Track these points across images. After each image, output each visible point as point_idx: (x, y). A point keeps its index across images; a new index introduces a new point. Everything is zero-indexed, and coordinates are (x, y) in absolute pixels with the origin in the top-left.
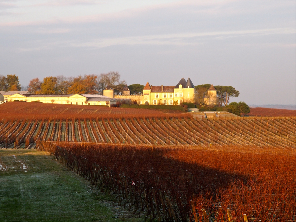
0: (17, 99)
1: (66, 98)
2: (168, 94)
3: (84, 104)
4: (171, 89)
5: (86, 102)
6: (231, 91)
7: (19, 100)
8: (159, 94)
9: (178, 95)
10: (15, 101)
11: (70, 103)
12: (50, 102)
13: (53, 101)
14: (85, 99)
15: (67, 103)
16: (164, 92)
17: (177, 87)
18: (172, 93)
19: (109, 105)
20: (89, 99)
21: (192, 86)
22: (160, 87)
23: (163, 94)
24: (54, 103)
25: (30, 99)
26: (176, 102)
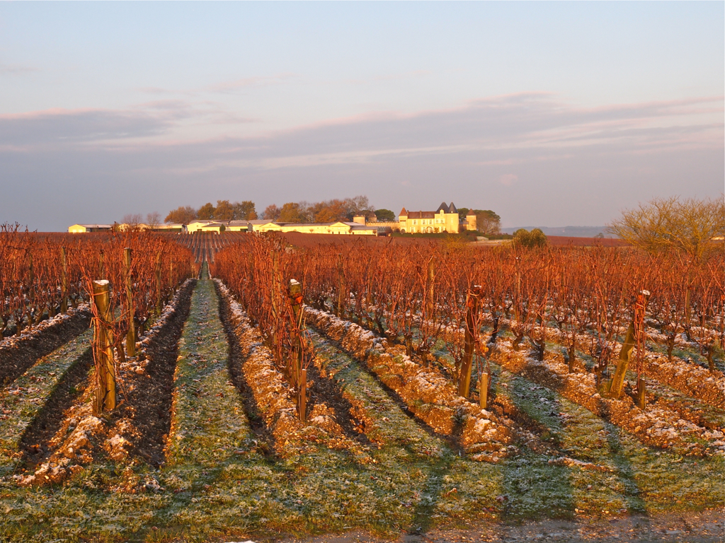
0: (271, 229)
1: (327, 227)
2: (427, 221)
3: (348, 233)
4: (431, 215)
5: (350, 231)
6: (491, 216)
7: (274, 230)
8: (417, 220)
9: (440, 222)
10: (269, 231)
11: (331, 233)
12: (309, 232)
13: (312, 230)
14: (349, 228)
15: (328, 233)
16: (423, 218)
17: (438, 212)
18: (433, 220)
19: (376, 234)
20: (352, 228)
21: (456, 211)
22: (419, 213)
23: (422, 220)
24: (313, 232)
25: (286, 229)
26: (437, 229)
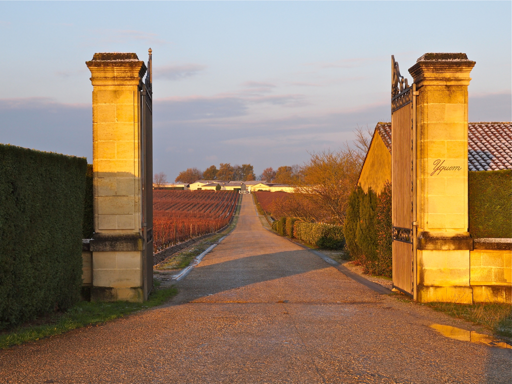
0: (260, 189)
7: (264, 190)
